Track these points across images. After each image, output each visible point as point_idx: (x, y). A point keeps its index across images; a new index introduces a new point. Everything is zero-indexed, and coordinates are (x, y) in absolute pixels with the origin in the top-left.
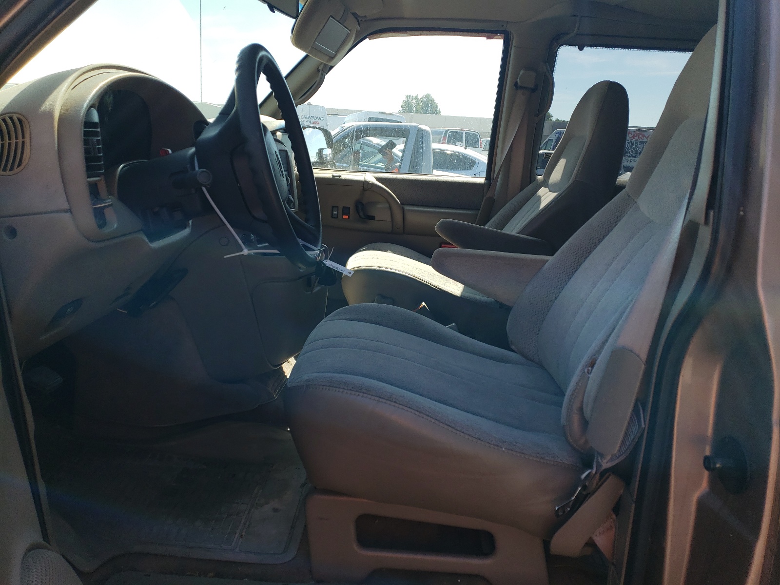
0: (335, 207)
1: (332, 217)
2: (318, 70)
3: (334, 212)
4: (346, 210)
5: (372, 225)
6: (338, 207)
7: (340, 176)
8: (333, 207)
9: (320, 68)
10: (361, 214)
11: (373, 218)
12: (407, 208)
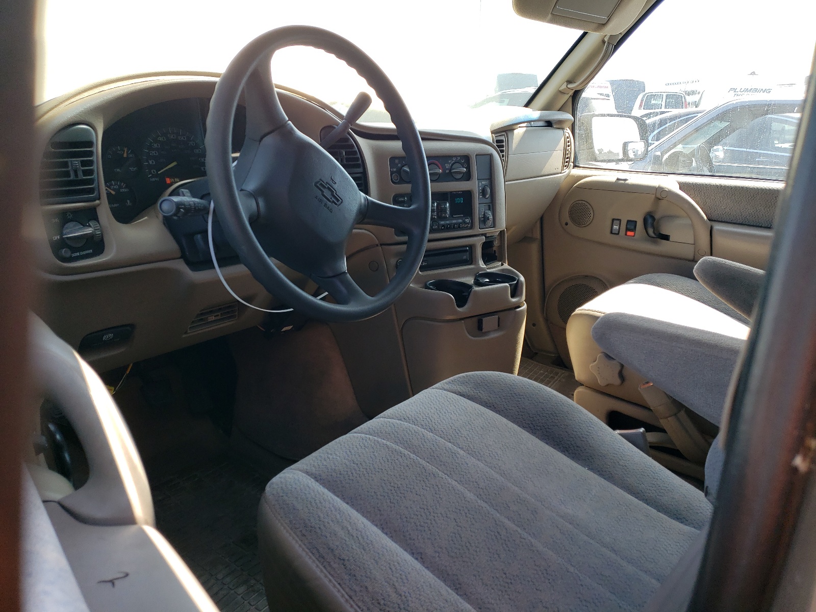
0: (618, 219)
1: (611, 233)
2: (604, 42)
3: (615, 227)
4: (631, 225)
5: (664, 247)
6: (620, 220)
7: (626, 180)
8: (613, 220)
9: (606, 39)
10: (651, 231)
11: (666, 238)
12: (718, 227)
